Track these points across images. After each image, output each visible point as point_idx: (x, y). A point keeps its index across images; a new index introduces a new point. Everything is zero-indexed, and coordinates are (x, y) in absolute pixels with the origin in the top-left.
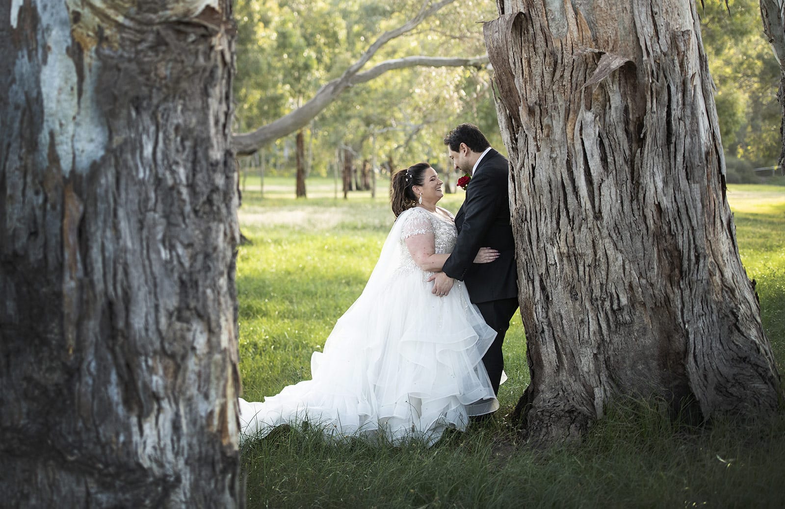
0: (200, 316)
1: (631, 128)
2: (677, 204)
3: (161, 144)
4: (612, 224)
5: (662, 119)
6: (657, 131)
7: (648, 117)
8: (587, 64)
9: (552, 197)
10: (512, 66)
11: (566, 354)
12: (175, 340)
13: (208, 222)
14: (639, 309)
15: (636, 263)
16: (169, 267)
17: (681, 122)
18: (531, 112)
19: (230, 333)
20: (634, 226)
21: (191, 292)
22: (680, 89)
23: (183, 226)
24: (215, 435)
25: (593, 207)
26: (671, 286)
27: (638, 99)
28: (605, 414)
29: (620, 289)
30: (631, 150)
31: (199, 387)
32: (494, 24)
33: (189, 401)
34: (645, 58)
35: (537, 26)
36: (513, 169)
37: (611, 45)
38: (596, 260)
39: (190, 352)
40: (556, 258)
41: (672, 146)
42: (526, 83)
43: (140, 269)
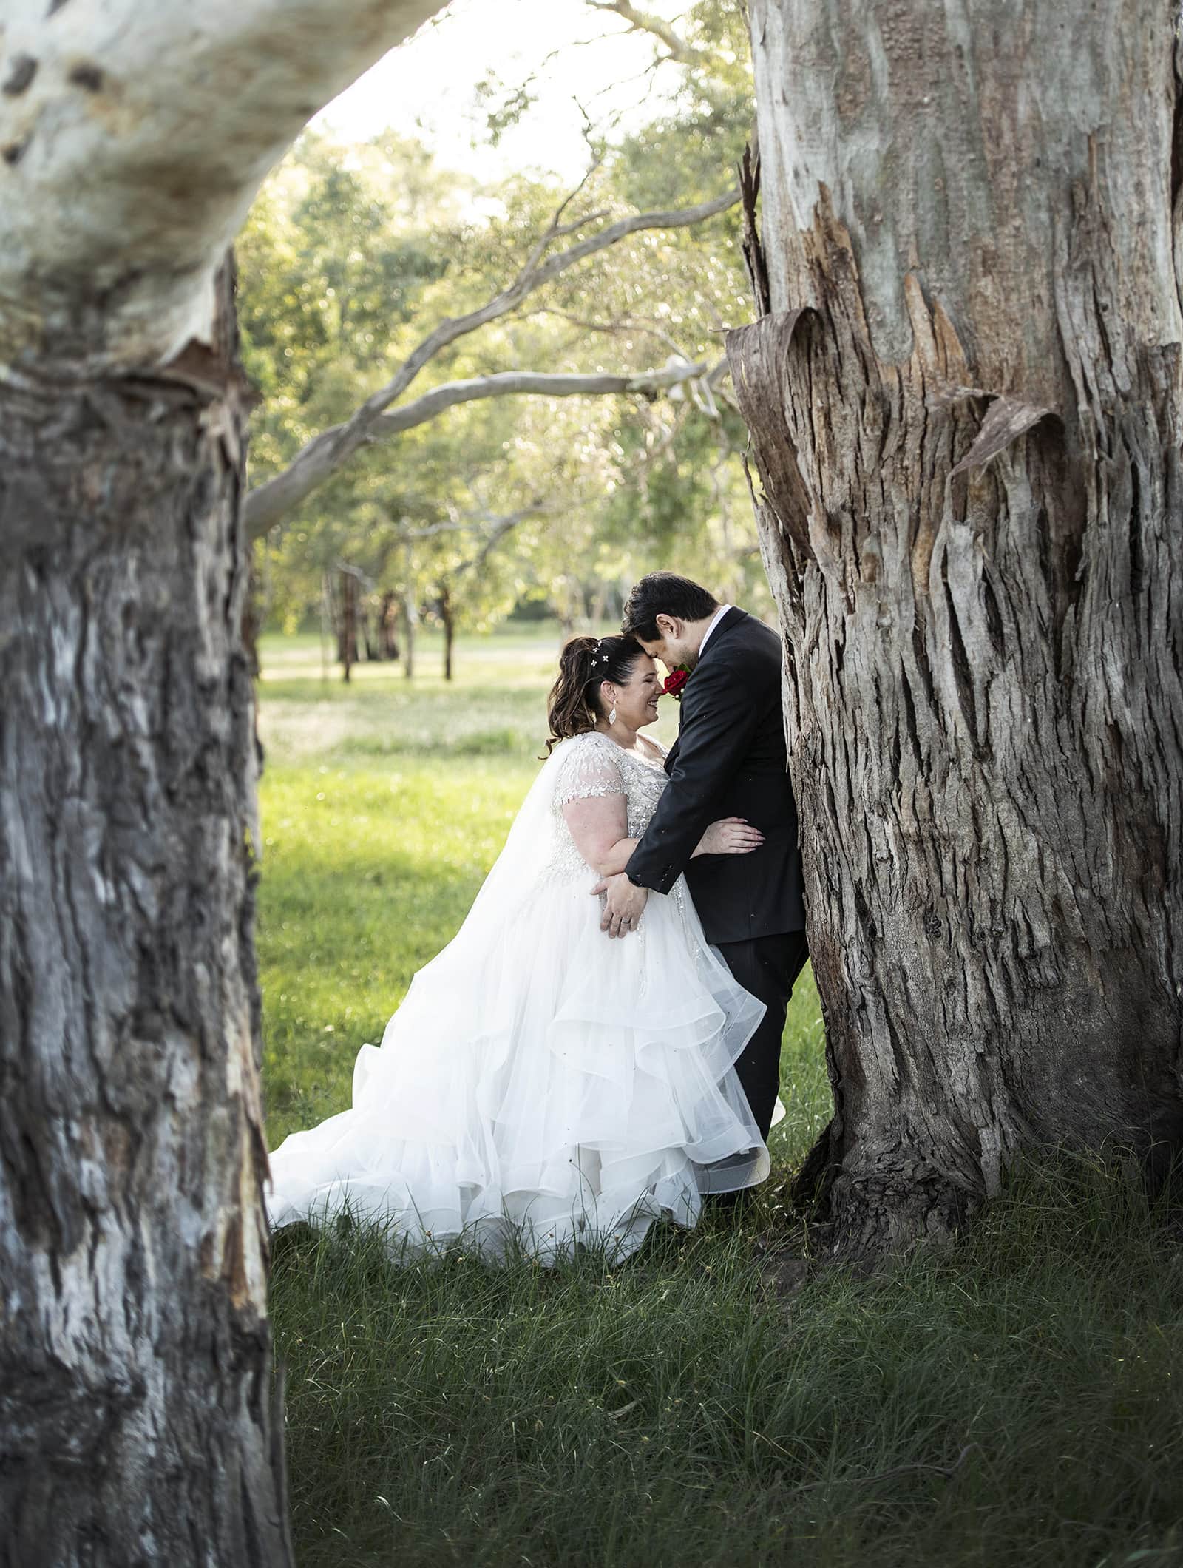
0: (182, 1025)
1: (1054, 560)
2: (1155, 723)
3: (93, 647)
4: (1014, 770)
5: (1120, 538)
6: (1111, 563)
7: (1090, 535)
8: (956, 421)
9: (881, 712)
10: (791, 425)
11: (914, 1056)
12: (129, 1080)
13: (196, 816)
14: (1076, 954)
15: (1068, 854)
16: (115, 918)
17: (1161, 543)
18: (833, 526)
19: (245, 1059)
20: (1062, 773)
21: (163, 972)
22: (1158, 471)
23: (144, 827)
24: (217, 1288)
25: (973, 733)
26: (1145, 902)
27: (1068, 495)
28: (1006, 1186)
29: (1034, 910)
30: (1053, 607)
31: (182, 1180)
32: (750, 333)
33: (161, 1214)
34: (1083, 406)
35: (846, 338)
36: (791, 651)
37: (1007, 378)
38: (979, 848)
39: (162, 1106)
40: (892, 846)
41: (1143, 597)
42: (820, 462)
43: (52, 925)
